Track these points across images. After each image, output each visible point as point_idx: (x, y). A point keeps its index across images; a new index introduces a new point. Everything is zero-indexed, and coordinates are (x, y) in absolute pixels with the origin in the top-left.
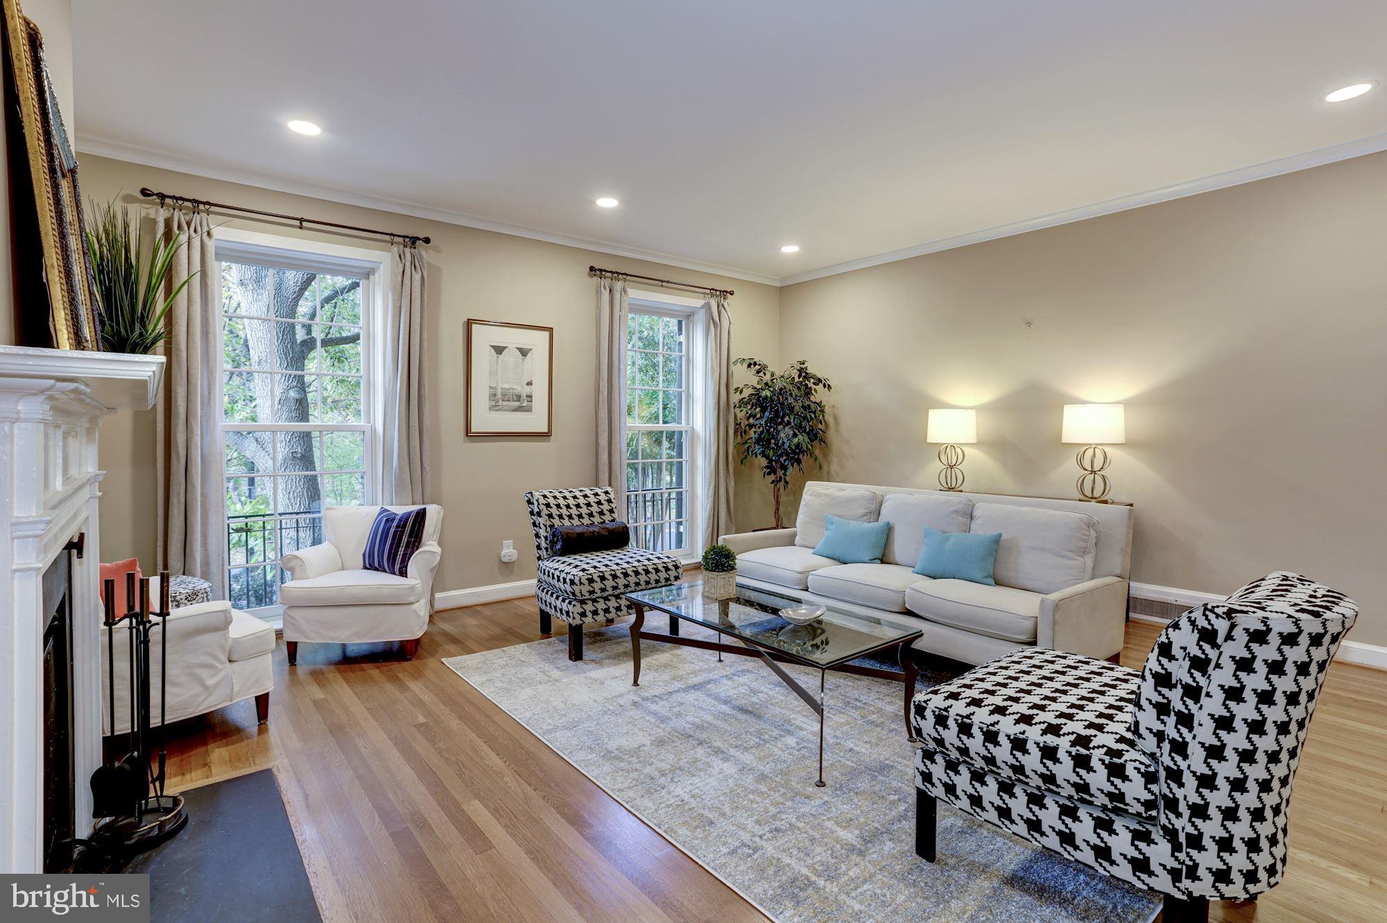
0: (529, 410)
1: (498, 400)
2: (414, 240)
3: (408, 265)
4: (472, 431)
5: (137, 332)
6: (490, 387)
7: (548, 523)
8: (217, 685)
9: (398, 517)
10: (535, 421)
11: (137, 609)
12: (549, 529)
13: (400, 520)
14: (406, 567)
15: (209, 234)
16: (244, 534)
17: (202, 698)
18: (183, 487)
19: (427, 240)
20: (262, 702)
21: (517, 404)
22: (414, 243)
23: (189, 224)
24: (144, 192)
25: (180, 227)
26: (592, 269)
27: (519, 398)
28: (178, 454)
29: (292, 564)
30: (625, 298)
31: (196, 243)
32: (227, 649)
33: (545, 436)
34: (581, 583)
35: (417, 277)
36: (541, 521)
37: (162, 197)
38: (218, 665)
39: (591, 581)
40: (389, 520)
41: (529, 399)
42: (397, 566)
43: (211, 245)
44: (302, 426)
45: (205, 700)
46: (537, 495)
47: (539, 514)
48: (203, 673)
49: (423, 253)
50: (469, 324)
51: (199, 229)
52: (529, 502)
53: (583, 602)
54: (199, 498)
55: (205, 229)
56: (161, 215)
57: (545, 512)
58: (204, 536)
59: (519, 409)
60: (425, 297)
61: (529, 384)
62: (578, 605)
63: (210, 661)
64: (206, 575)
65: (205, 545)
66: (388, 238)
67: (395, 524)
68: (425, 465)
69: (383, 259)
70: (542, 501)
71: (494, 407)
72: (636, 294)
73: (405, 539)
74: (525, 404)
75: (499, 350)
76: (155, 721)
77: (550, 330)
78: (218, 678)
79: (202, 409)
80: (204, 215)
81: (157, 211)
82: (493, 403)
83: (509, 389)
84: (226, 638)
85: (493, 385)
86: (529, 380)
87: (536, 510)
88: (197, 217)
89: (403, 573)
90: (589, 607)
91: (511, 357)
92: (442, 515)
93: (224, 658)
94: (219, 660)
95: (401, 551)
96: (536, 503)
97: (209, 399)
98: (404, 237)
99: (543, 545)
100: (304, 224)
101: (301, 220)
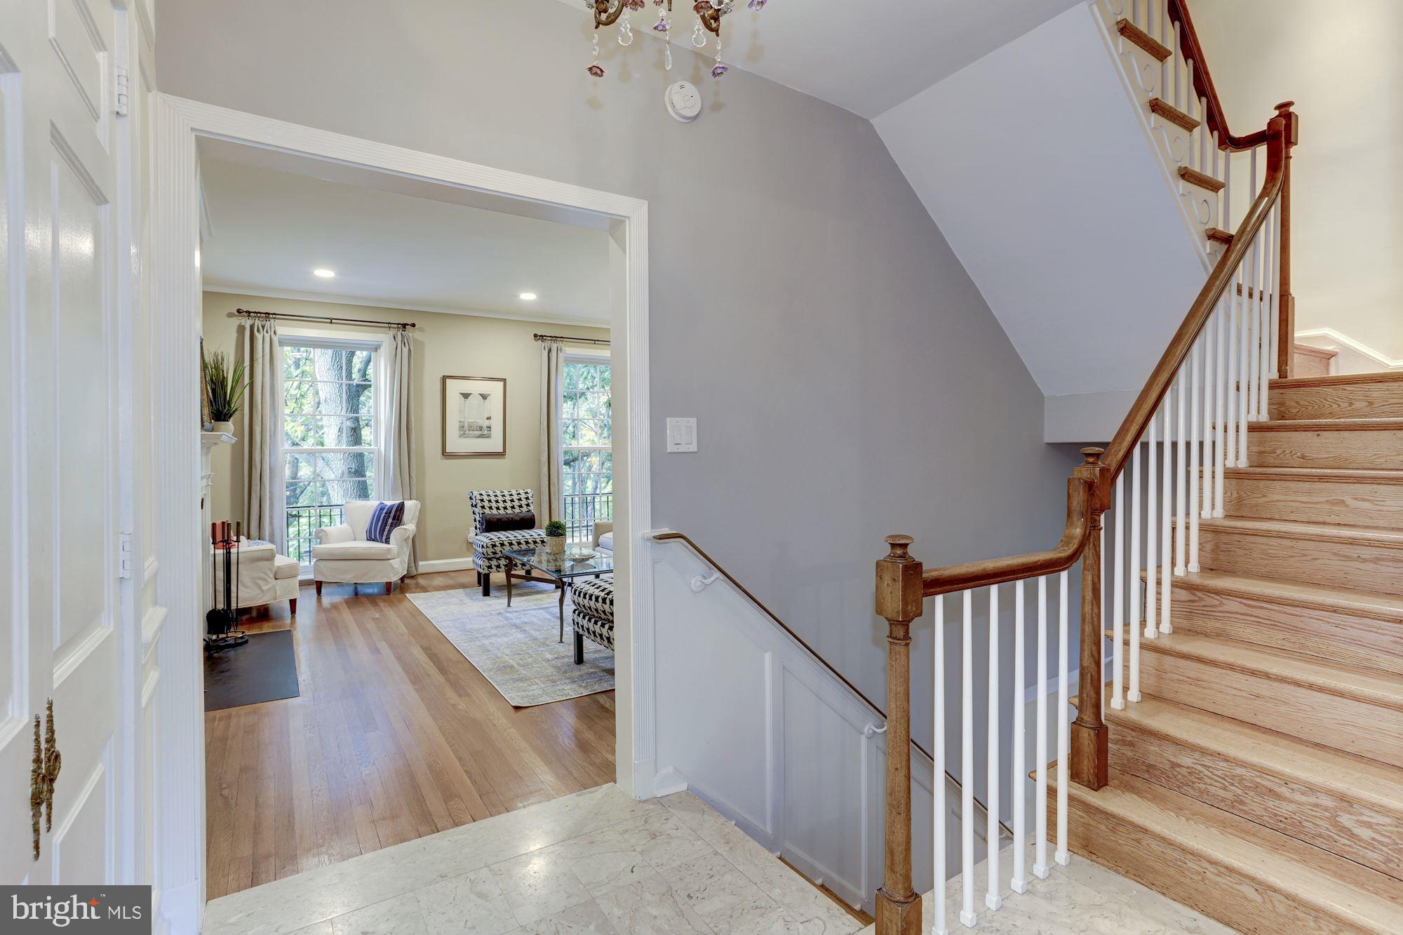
0: (489, 437)
1: (464, 431)
2: (404, 325)
3: (399, 343)
4: (447, 451)
5: (227, 409)
6: (460, 421)
7: (481, 512)
8: (268, 590)
9: (387, 507)
10: (494, 444)
11: (226, 538)
12: (481, 516)
13: (388, 509)
14: (389, 538)
15: (275, 333)
16: (297, 519)
17: (260, 596)
18: (259, 487)
19: (413, 325)
20: (293, 603)
21: (480, 432)
22: (405, 327)
23: (263, 327)
24: (239, 311)
25: (258, 330)
26: (535, 336)
27: (481, 429)
28: (256, 467)
29: (320, 535)
30: (560, 354)
31: (267, 340)
32: (274, 571)
33: (501, 455)
34: (487, 547)
35: (406, 350)
36: (477, 510)
37: (249, 312)
38: (269, 580)
39: (494, 546)
40: (382, 509)
41: (489, 429)
42: (384, 538)
43: (275, 339)
44: (357, 448)
45: (261, 598)
46: (476, 493)
47: (476, 506)
48: (260, 582)
49: (410, 334)
50: (444, 378)
51: (269, 330)
52: (471, 498)
53: (489, 559)
54: (268, 494)
55: (273, 330)
56: (247, 323)
57: (480, 504)
58: (271, 517)
59: (481, 436)
60: (412, 363)
61: (489, 418)
62: (486, 561)
63: (264, 576)
64: (272, 541)
65: (271, 523)
66: (387, 325)
67: (385, 511)
68: (412, 475)
69: (384, 338)
70: (478, 497)
71: (463, 435)
72: (570, 350)
73: (390, 521)
74: (486, 432)
75: (466, 396)
76: (234, 606)
77: (504, 380)
78: (269, 586)
79: (270, 439)
80: (272, 320)
81: (246, 321)
82: (462, 432)
83: (474, 422)
84: (273, 565)
85: (462, 420)
86: (488, 416)
87: (474, 503)
88: (268, 323)
89: (387, 542)
90: (494, 563)
91: (475, 400)
92: (419, 507)
93: (272, 576)
94: (269, 577)
95: (388, 528)
96: (474, 499)
97: (275, 433)
98: (398, 324)
99: (478, 526)
100: (333, 321)
101: (331, 319)
